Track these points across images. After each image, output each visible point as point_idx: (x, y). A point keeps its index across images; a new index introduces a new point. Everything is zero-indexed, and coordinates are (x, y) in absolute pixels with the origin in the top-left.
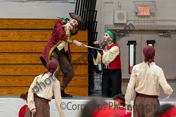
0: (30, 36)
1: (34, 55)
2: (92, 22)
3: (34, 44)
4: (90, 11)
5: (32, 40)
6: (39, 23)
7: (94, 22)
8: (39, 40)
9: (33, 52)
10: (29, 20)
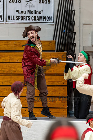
0: (10, 58)
1: (13, 76)
2: (70, 43)
3: (13, 65)
4: (69, 32)
5: (12, 62)
6: (19, 44)
7: (72, 43)
8: (18, 62)
9: (12, 73)
10: (9, 42)
